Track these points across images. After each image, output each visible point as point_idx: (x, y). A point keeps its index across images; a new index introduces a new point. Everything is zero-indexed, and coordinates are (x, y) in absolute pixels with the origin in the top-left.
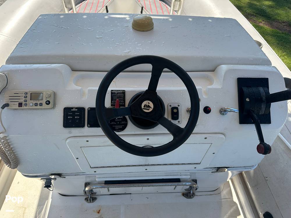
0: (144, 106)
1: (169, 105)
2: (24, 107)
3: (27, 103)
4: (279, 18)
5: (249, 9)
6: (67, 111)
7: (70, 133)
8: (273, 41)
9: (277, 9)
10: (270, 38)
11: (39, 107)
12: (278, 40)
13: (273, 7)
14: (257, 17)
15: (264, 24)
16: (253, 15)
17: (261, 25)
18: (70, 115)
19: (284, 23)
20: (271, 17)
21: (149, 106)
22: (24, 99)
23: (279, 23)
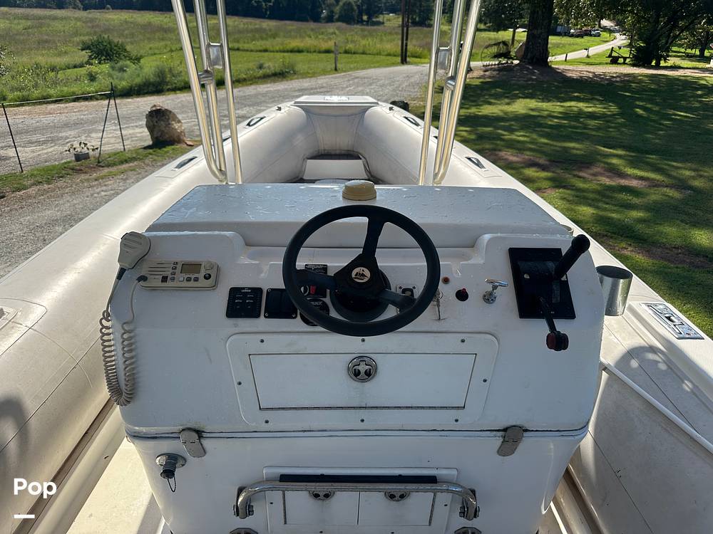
0: (356, 275)
1: (398, 287)
2: (169, 284)
3: (175, 276)
4: (665, 240)
5: (595, 225)
6: (234, 292)
7: (236, 326)
8: (657, 282)
9: (658, 224)
10: (650, 278)
11: (192, 284)
12: (669, 282)
13: (649, 221)
14: (615, 239)
15: (632, 251)
16: (606, 236)
17: (626, 252)
18: (238, 298)
19: (678, 248)
20: (646, 238)
21: (363, 275)
22: (171, 271)
23: (667, 248)
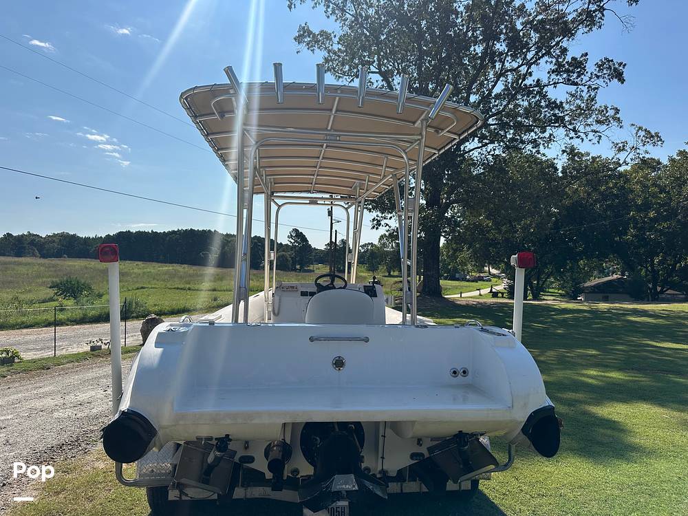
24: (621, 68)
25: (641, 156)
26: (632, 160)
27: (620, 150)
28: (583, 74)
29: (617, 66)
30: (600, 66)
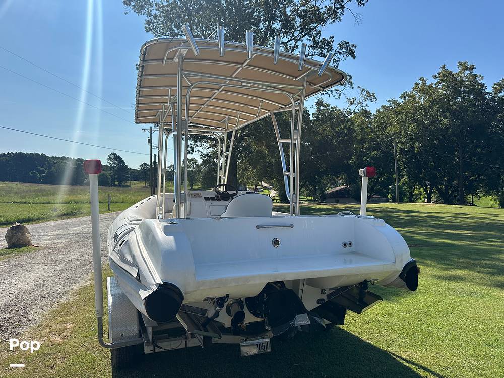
24: (353, 48)
25: (364, 108)
26: (358, 110)
27: (352, 103)
28: (330, 50)
29: (351, 47)
30: (341, 46)
